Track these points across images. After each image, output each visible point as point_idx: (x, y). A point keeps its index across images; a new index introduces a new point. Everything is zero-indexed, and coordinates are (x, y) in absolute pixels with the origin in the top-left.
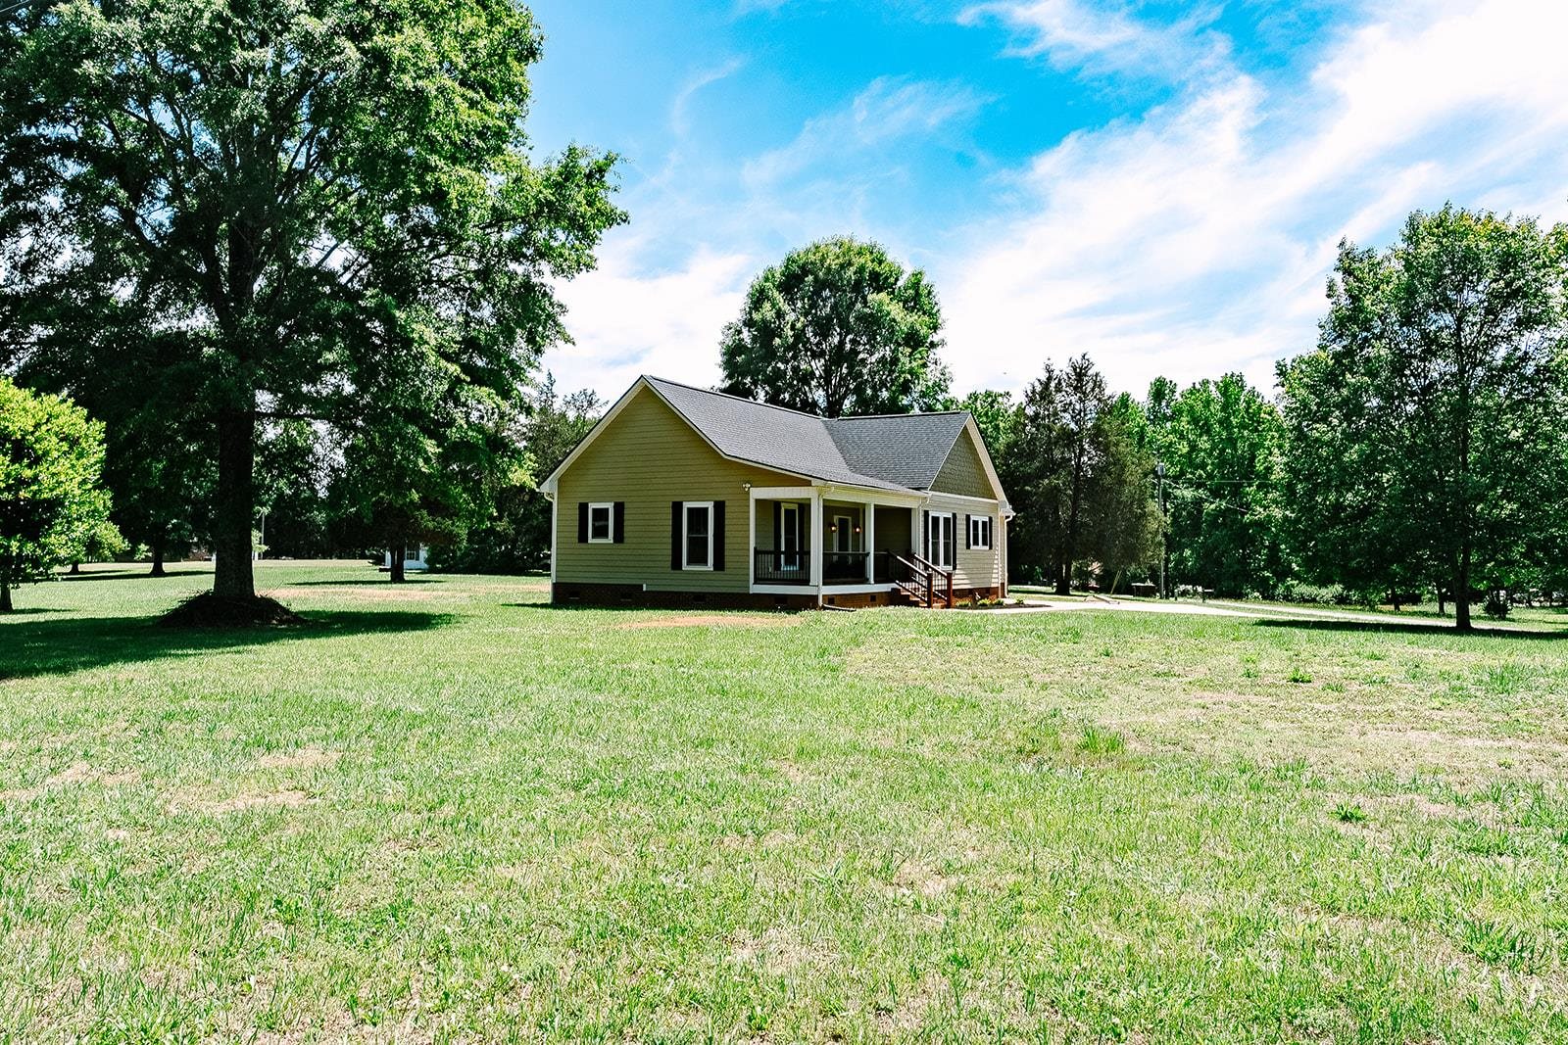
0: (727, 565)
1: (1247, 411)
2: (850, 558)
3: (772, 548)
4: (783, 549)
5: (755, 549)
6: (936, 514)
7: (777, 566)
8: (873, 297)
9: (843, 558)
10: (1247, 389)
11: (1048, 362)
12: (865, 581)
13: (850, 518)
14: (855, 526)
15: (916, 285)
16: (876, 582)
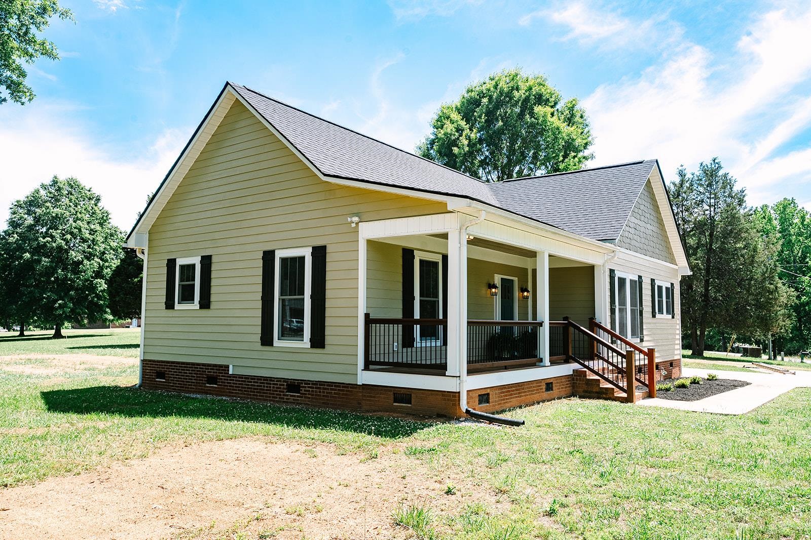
0: (328, 339)
1: (802, 223)
2: (516, 329)
3: (399, 316)
4: (417, 316)
5: (367, 315)
6: (623, 275)
7: (408, 341)
8: (538, 109)
9: (507, 330)
10: (799, 209)
11: (681, 168)
12: (537, 362)
13: (516, 279)
14: (524, 289)
15: (571, 109)
16: (553, 363)
